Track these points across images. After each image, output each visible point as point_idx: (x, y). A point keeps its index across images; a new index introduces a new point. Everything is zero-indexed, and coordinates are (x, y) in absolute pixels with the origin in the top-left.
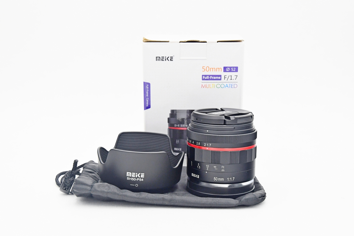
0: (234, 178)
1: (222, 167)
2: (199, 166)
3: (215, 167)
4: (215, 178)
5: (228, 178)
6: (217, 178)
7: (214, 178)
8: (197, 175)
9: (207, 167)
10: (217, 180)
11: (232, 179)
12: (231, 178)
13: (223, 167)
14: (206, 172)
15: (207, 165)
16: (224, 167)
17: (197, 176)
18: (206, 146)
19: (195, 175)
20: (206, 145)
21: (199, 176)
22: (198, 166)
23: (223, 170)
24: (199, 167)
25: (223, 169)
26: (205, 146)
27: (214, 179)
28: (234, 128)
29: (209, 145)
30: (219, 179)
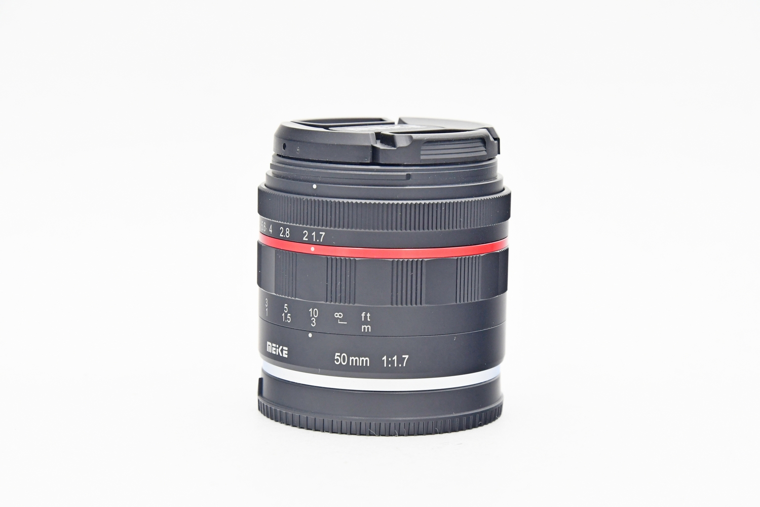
0: (407, 357)
1: (363, 315)
2: (286, 315)
3: (338, 315)
4: (340, 356)
5: (385, 358)
6: (344, 356)
7: (337, 354)
8: (281, 347)
9: (313, 317)
10: (344, 362)
11: (400, 360)
12: (395, 358)
13: (366, 317)
14: (310, 335)
15: (311, 310)
16: (368, 315)
17: (282, 350)
18: (310, 242)
19: (276, 348)
20: (310, 237)
21: (286, 349)
22: (283, 315)
23: (366, 328)
24: (286, 318)
25: (366, 323)
26: (304, 239)
27: (336, 358)
28: (408, 176)
29: (318, 236)
30: (351, 358)
